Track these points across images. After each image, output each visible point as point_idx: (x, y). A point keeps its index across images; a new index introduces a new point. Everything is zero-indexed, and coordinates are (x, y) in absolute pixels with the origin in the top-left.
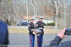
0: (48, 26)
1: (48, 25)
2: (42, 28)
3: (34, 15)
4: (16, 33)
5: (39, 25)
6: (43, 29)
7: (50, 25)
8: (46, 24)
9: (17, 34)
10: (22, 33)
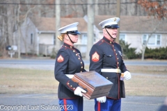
0: (149, 61)
1: (145, 58)
2: (117, 70)
3: (85, 12)
4: (8, 90)
5: (102, 56)
6: (120, 74)
7: (156, 58)
8: (138, 51)
9: (10, 93)
10: (31, 89)
